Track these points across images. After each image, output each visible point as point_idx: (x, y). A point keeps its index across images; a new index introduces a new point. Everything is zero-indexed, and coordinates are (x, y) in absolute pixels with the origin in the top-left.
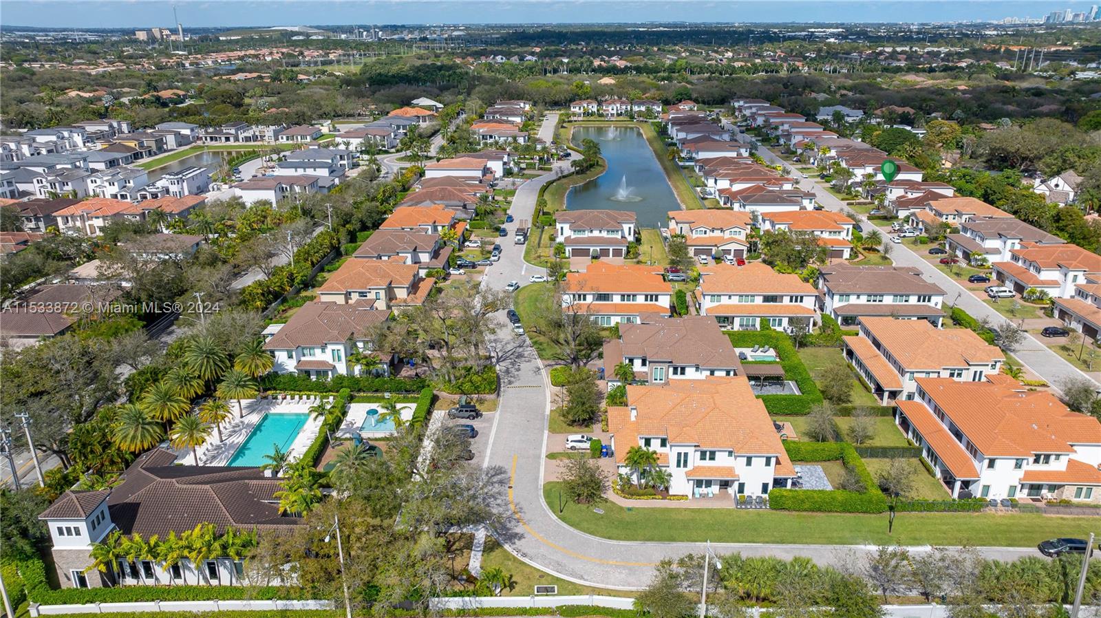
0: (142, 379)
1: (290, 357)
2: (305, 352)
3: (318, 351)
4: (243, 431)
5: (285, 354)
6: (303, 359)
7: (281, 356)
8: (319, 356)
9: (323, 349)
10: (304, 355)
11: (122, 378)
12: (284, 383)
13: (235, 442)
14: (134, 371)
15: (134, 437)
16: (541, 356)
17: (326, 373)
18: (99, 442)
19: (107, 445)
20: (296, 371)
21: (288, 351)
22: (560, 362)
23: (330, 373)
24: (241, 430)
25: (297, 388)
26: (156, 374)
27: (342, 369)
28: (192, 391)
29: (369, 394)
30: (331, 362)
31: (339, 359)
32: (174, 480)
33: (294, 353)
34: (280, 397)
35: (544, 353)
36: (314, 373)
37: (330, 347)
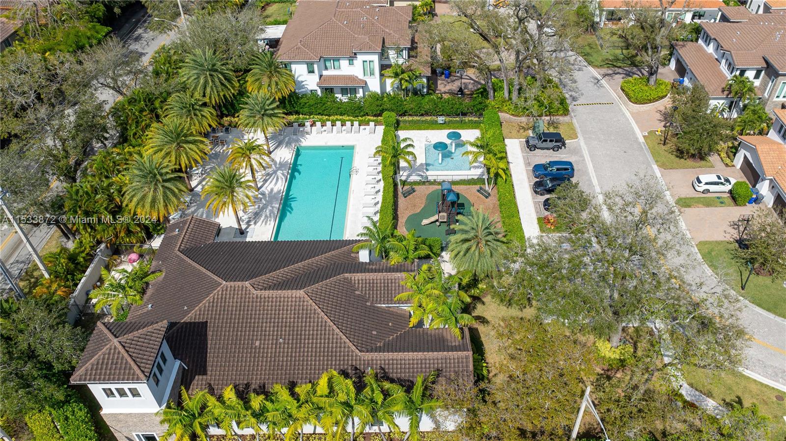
0: (135, 109)
1: (311, 71)
2: (328, 64)
3: (344, 63)
4: (279, 173)
5: (305, 67)
6: (325, 73)
7: (299, 71)
8: (344, 69)
9: (352, 58)
10: (326, 68)
11: (107, 108)
12: (310, 106)
13: (275, 190)
14: (120, 98)
15: (154, 201)
16: (590, 63)
17: (354, 91)
18: (106, 209)
19: (117, 210)
20: (318, 88)
21: (307, 63)
22: (618, 70)
23: (361, 90)
24: (275, 172)
25: (325, 112)
26: (151, 101)
27: (374, 85)
28: (205, 124)
29: (415, 118)
30: (361, 76)
31: (372, 74)
32: (247, 284)
33: (316, 66)
34: (308, 124)
35: (591, 59)
36: (340, 91)
37: (360, 58)
